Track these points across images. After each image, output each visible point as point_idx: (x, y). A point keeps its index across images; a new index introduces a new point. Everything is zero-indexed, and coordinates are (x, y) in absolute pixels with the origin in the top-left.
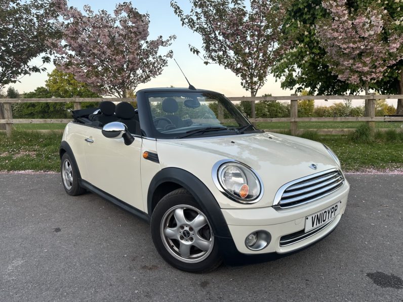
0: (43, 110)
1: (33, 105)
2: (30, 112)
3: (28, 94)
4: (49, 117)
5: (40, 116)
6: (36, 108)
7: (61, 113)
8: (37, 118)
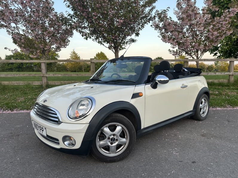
0: (19, 66)
1: (12, 64)
2: (10, 68)
3: (9, 56)
4: (22, 71)
5: (16, 70)
6: (14, 65)
7: (30, 69)
8: (15, 71)
